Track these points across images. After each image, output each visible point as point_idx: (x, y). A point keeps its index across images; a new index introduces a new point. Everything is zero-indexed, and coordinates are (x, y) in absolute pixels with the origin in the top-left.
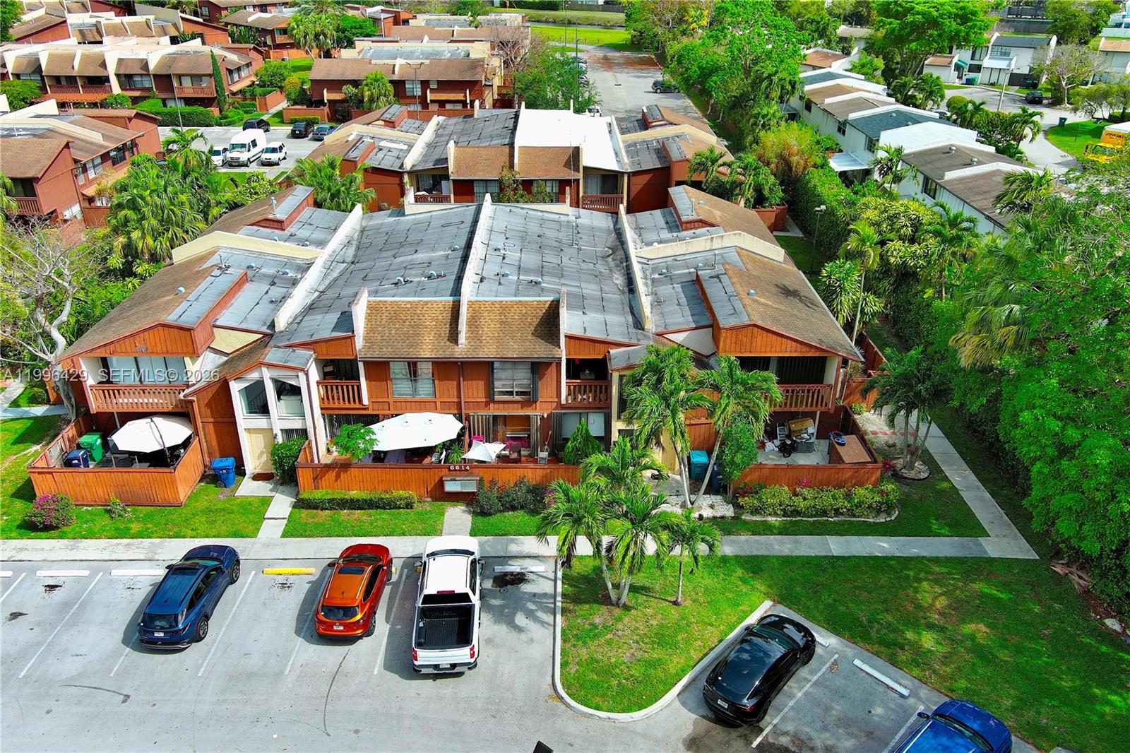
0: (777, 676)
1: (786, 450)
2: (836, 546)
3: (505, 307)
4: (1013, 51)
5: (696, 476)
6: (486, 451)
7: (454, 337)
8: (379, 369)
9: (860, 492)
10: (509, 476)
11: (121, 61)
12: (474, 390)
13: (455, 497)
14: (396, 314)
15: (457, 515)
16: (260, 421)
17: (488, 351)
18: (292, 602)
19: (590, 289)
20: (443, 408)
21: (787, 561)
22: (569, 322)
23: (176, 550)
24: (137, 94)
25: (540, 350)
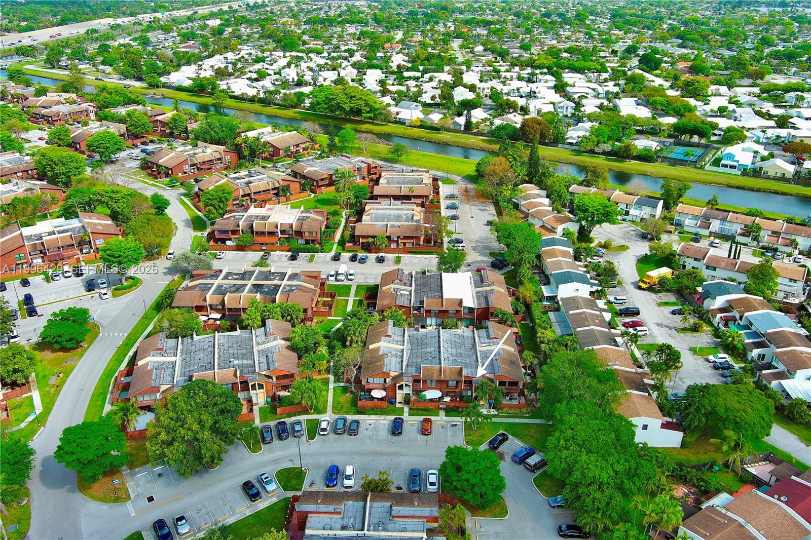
0: (501, 442)
1: (511, 399)
2: (517, 420)
3: (451, 368)
4: (643, 207)
5: (490, 404)
6: (447, 399)
7: (441, 375)
8: (425, 381)
9: (523, 410)
10: (452, 405)
11: (281, 224)
12: (444, 386)
13: (441, 409)
14: (428, 369)
15: (442, 413)
16: (401, 391)
17: (448, 379)
18: (415, 428)
19: (468, 361)
20: (437, 389)
21: (506, 423)
22: (464, 373)
23: (393, 417)
24: (287, 236)
25: (458, 379)
